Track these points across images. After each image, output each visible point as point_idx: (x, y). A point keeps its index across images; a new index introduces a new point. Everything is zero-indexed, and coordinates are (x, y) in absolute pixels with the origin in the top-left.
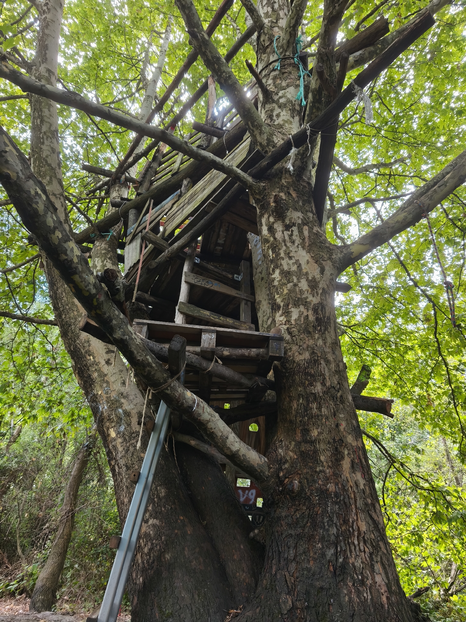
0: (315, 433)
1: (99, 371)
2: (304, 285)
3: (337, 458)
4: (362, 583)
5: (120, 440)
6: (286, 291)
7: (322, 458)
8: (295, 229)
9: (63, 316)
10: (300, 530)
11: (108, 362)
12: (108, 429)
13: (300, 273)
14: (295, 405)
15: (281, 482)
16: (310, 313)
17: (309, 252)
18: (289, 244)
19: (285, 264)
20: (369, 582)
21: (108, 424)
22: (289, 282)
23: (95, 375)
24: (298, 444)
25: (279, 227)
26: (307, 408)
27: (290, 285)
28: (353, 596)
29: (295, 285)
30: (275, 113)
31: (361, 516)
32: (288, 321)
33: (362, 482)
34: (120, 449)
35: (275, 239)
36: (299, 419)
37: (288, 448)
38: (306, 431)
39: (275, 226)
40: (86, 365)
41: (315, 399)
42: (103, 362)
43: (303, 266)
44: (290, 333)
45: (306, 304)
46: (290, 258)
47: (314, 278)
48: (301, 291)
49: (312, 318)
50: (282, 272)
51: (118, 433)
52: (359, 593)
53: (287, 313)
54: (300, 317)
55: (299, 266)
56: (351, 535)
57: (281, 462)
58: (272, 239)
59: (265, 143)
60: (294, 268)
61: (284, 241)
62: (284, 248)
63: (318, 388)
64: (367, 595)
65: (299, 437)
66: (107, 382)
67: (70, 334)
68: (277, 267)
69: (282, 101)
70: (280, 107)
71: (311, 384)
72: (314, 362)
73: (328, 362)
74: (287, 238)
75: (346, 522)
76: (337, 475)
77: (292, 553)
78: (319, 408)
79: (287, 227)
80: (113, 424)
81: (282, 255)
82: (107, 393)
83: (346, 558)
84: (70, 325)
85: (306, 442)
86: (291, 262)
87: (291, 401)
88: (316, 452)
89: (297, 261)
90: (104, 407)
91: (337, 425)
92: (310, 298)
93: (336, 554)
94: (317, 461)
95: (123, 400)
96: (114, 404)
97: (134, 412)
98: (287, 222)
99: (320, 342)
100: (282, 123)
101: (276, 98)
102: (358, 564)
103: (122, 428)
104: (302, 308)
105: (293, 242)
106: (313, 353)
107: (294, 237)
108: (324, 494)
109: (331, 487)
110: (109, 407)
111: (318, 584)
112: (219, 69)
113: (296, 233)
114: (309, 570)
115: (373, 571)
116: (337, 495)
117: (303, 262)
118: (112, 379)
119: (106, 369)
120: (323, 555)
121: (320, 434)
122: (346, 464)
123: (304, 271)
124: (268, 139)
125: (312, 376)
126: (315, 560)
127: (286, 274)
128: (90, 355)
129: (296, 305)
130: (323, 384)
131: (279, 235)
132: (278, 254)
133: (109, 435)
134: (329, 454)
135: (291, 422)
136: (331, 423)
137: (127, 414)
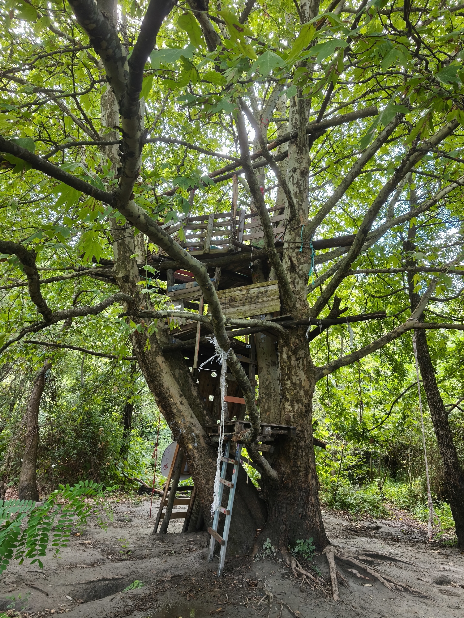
0: (299, 463)
1: (177, 408)
2: (302, 393)
3: (307, 474)
4: (312, 522)
5: (195, 451)
6: (292, 393)
7: (301, 474)
8: (301, 360)
9: (151, 370)
10: (289, 501)
11: (182, 404)
12: (187, 443)
13: (301, 386)
14: (291, 449)
15: (283, 482)
16: (303, 407)
17: (305, 374)
18: (297, 369)
19: (294, 378)
20: (314, 522)
21: (186, 441)
22: (295, 389)
23: (175, 411)
24: (291, 467)
25: (293, 358)
26: (297, 452)
27: (295, 391)
28: (308, 526)
29: (298, 392)
30: (296, 281)
31: (313, 497)
32: (293, 411)
33: (315, 483)
34: (196, 456)
35: (290, 364)
36: (293, 456)
37: (286, 468)
38: (295, 462)
39: (292, 357)
40: (169, 404)
41: (301, 448)
42: (179, 403)
43: (303, 382)
44: (294, 418)
45: (302, 403)
46: (297, 376)
47: (307, 389)
48: (300, 396)
49: (304, 410)
50: (292, 382)
51: (194, 447)
52: (310, 525)
53: (293, 406)
54: (298, 409)
55: (301, 382)
56: (309, 504)
57: (283, 474)
58: (289, 363)
59: (292, 306)
60: (298, 382)
61: (295, 367)
62: (294, 370)
63: (303, 444)
64: (313, 526)
65: (292, 463)
66: (183, 416)
67: (156, 382)
68: (289, 378)
69: (301, 273)
70: (299, 277)
71: (300, 442)
72: (302, 431)
73: (308, 431)
74: (296, 365)
75: (308, 499)
76: (306, 481)
77: (285, 509)
78: (302, 453)
79: (297, 359)
80: (190, 441)
81: (293, 373)
82: (184, 423)
83: (306, 513)
84: (156, 377)
85: (295, 466)
86: (297, 378)
87: (290, 447)
88: (299, 471)
89: (300, 378)
90: (183, 431)
91: (308, 460)
92: (304, 400)
93: (303, 511)
94: (299, 475)
95: (193, 428)
96: (189, 430)
97: (201, 435)
98: (298, 356)
99: (306, 422)
100: (299, 289)
101: (298, 270)
102: (311, 515)
103: (196, 444)
104: (300, 405)
105: (299, 368)
106: (302, 427)
107: (300, 365)
108: (300, 488)
109: (303, 486)
110: (186, 431)
111: (294, 521)
112: (278, 268)
113: (301, 363)
114: (291, 516)
115: (316, 517)
116: (305, 489)
117: (303, 379)
118: (185, 414)
119: (181, 407)
120: (297, 511)
121: (301, 464)
122: (310, 476)
123: (303, 385)
124: (294, 305)
125: (301, 438)
126: (294, 512)
127: (294, 385)
128: (171, 398)
129: (297, 402)
130: (305, 442)
131: (293, 362)
132: (290, 372)
133: (188, 447)
134: (304, 472)
135: (289, 456)
136: (306, 459)
137: (197, 436)
